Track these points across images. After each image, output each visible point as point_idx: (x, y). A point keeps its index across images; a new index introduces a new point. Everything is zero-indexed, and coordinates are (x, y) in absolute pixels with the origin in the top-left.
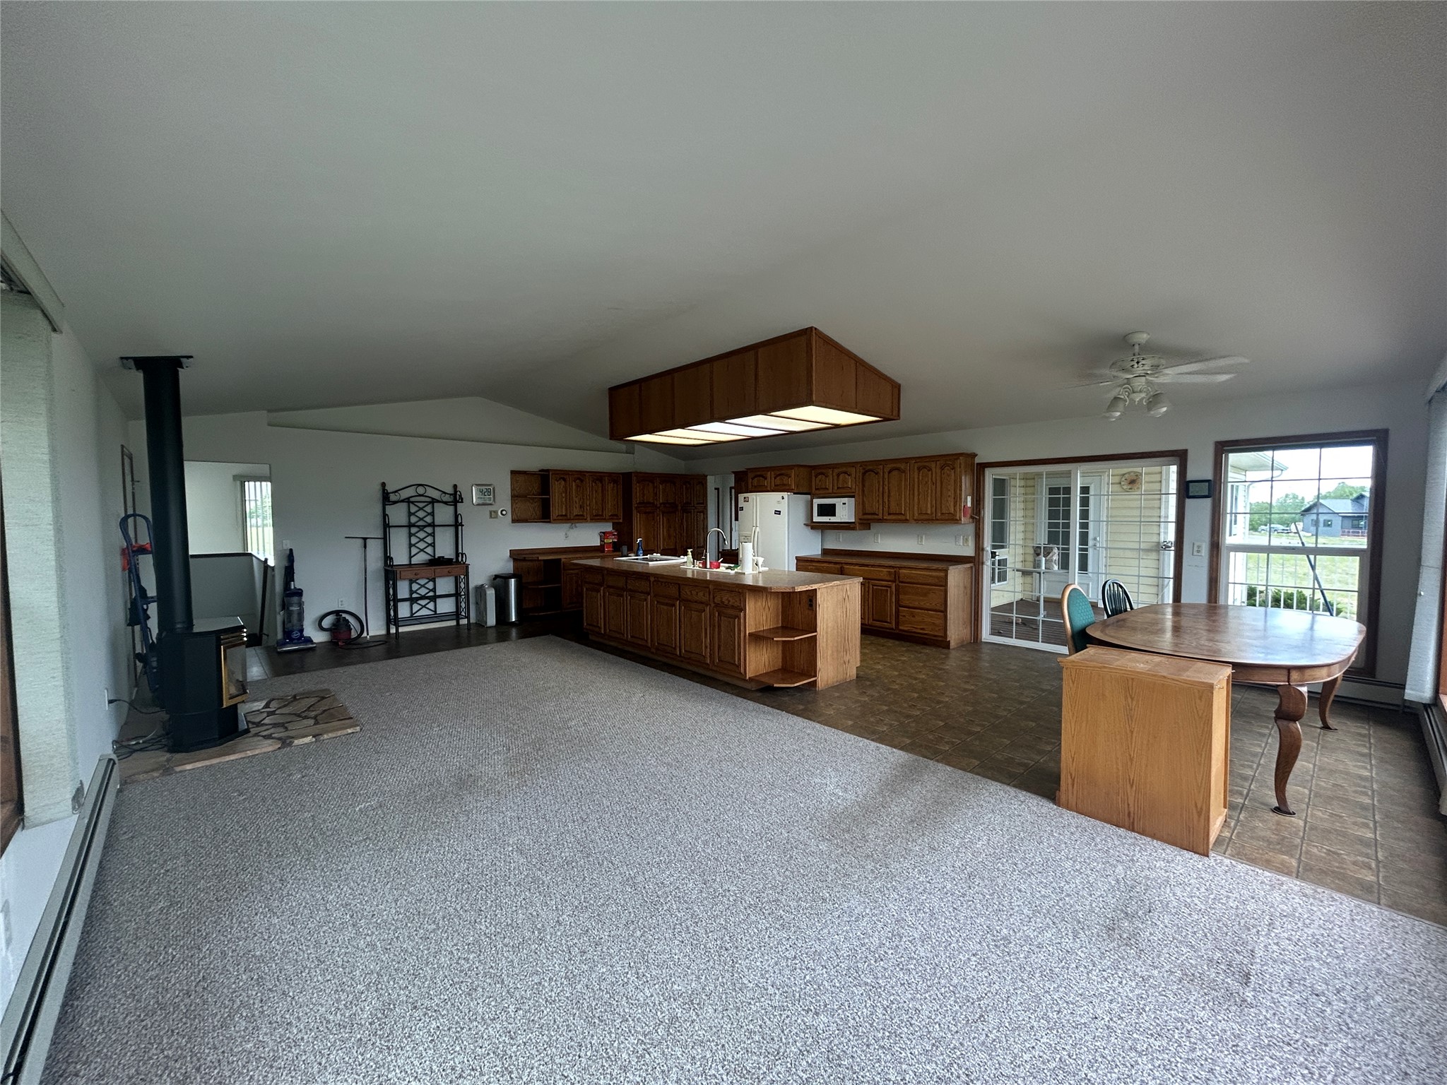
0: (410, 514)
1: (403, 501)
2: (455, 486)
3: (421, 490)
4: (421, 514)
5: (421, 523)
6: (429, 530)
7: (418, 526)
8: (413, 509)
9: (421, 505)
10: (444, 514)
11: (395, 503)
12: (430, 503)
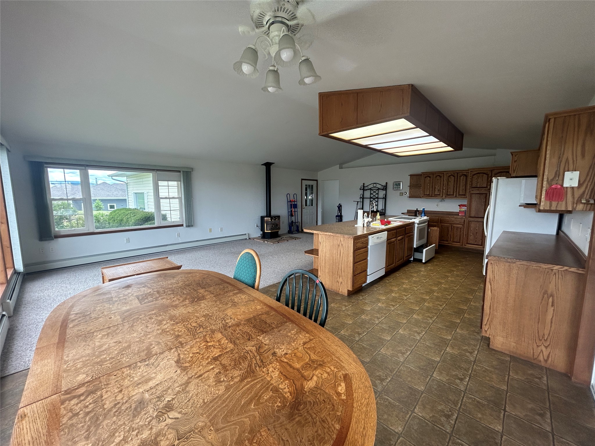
0: (371, 194)
1: (369, 189)
2: (387, 183)
3: (375, 185)
4: (374, 194)
5: (375, 197)
6: (376, 200)
7: (373, 198)
8: (372, 192)
9: (375, 191)
10: (382, 194)
11: (367, 190)
12: (377, 190)
